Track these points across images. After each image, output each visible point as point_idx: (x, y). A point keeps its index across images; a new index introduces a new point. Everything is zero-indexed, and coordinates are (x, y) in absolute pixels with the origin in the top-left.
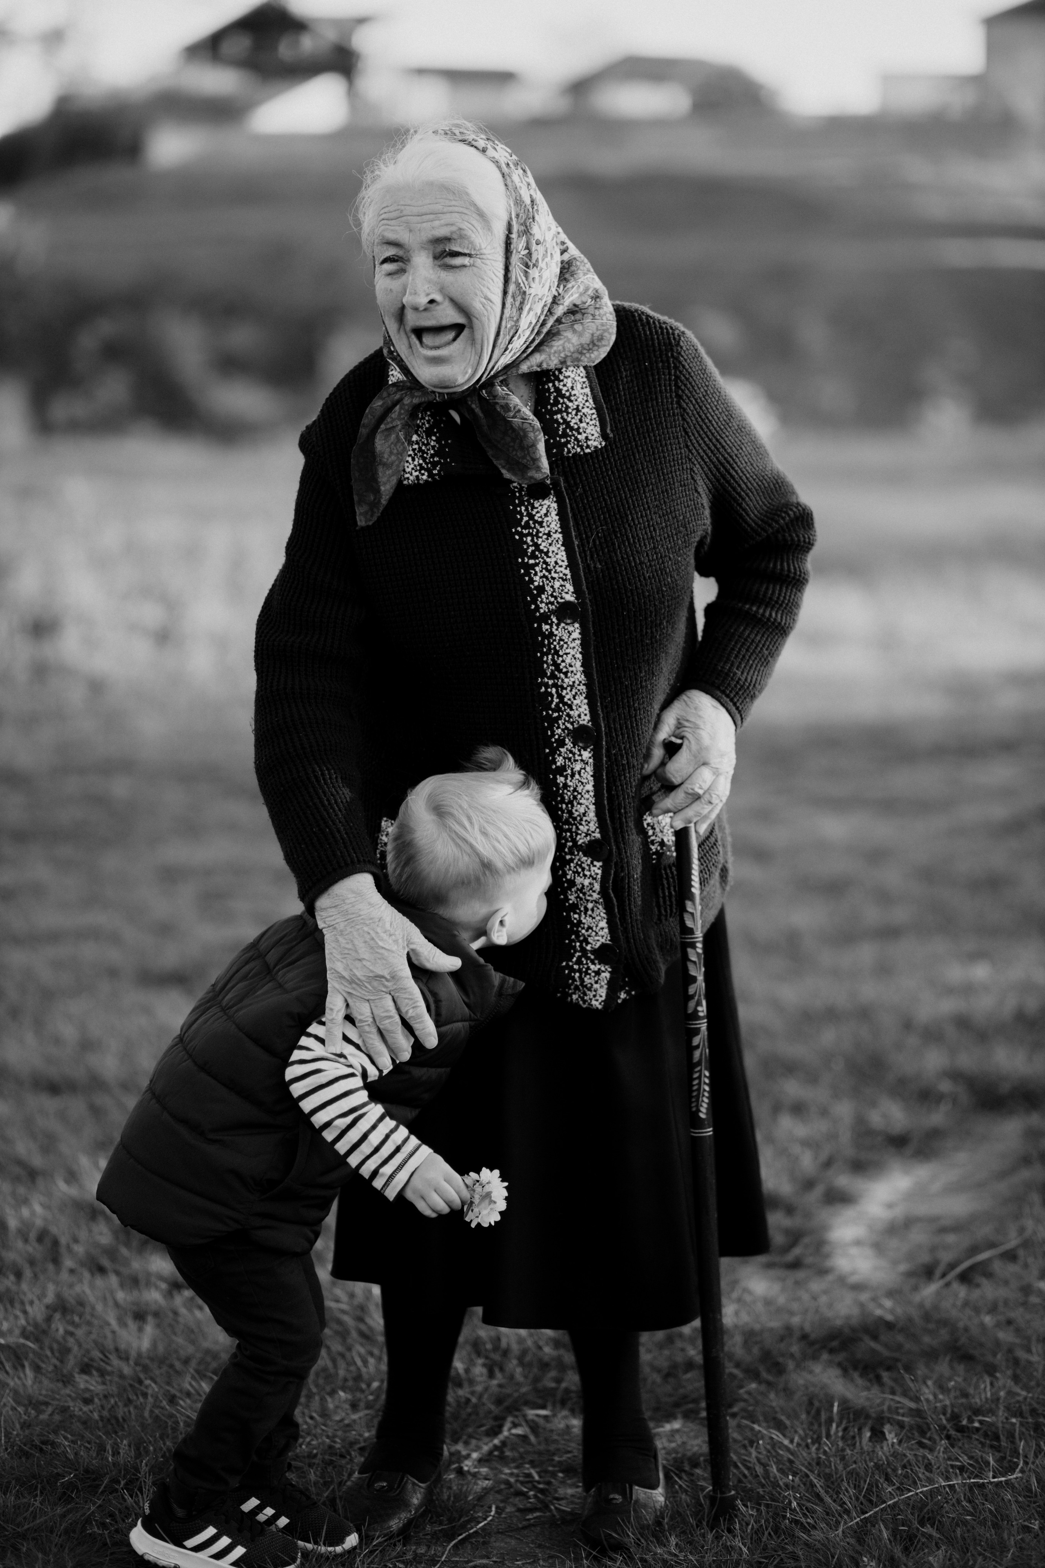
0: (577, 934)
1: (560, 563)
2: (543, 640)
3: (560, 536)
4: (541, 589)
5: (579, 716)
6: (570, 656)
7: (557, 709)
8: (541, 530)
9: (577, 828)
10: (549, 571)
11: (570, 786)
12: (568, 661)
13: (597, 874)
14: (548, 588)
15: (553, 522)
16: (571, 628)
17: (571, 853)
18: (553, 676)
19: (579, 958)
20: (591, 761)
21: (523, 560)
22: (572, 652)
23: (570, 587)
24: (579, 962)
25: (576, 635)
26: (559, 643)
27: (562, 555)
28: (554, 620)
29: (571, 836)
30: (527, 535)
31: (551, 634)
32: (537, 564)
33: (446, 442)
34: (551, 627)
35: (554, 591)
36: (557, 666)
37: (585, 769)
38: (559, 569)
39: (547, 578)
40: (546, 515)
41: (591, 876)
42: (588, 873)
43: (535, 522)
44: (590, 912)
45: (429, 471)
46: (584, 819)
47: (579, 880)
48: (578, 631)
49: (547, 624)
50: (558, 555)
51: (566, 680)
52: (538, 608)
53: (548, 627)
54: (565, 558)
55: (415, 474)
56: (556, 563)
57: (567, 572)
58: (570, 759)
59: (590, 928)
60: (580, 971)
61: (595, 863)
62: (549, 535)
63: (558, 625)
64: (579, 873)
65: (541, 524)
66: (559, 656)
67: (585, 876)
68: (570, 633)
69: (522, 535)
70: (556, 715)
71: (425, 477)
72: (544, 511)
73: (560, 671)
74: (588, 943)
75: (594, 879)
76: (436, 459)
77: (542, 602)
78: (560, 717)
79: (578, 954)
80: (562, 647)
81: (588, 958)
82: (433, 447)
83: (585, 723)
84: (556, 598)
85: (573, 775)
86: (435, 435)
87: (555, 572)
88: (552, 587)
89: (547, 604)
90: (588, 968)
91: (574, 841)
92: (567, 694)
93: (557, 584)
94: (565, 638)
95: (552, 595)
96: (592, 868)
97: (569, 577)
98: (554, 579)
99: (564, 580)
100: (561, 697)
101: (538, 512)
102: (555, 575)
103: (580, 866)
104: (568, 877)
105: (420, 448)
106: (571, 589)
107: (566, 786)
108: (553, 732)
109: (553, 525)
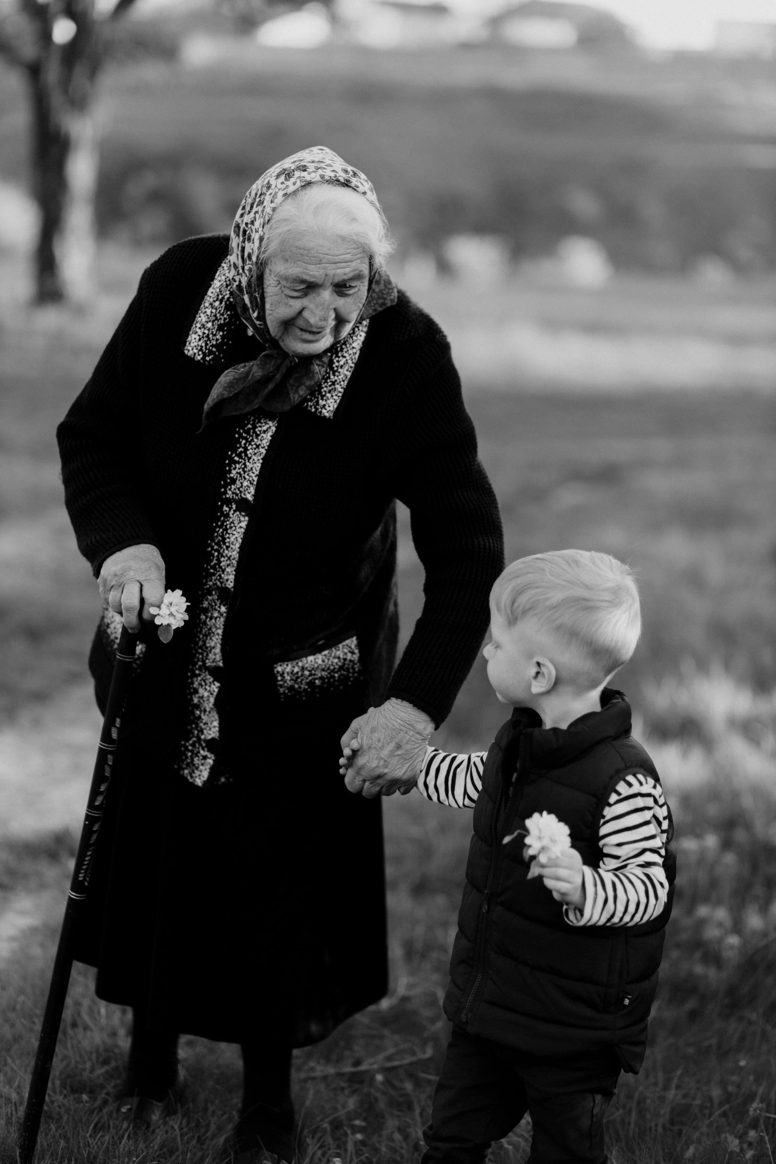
0: (197, 725)
1: (254, 470)
2: (220, 517)
3: (264, 452)
4: (233, 481)
5: (227, 580)
6: (234, 537)
7: (214, 567)
8: (255, 440)
9: (207, 655)
10: (245, 472)
11: (208, 625)
12: (232, 539)
13: (214, 691)
14: (238, 482)
15: (266, 439)
16: (242, 519)
17: (200, 669)
18: (218, 544)
19: (194, 742)
20: (225, 615)
21: (232, 454)
22: (237, 535)
23: (252, 490)
24: (193, 745)
25: (244, 524)
26: (230, 524)
27: (258, 466)
28: (234, 506)
29: (202, 658)
30: (244, 438)
31: (227, 516)
32: (239, 463)
33: (228, 341)
34: (230, 510)
35: (242, 486)
36: (224, 539)
37: (220, 618)
38: (251, 474)
39: (241, 476)
40: (264, 432)
41: (210, 691)
42: (208, 688)
43: (255, 432)
44: (207, 713)
45: (205, 355)
46: (213, 651)
47: (201, 691)
48: (246, 523)
49: (227, 506)
50: (255, 465)
51: (226, 552)
52: (225, 492)
53: (227, 509)
54: (258, 469)
55: (196, 351)
56: (252, 468)
57: (256, 479)
58: (212, 606)
59: (206, 724)
60: (192, 751)
61: (216, 683)
62: (258, 446)
63: (235, 511)
64: (202, 686)
65: (257, 436)
66: (227, 533)
67: (206, 689)
68: (240, 522)
69: (241, 436)
70: (212, 571)
71: (199, 358)
72: (265, 428)
73: (224, 543)
74: (203, 733)
75: (212, 694)
76: (214, 349)
77: (230, 490)
78: (214, 574)
79: (194, 739)
80: (231, 528)
81: (200, 745)
82: (217, 340)
83: (230, 587)
84: (241, 492)
85: (211, 618)
86: (223, 332)
87: (248, 475)
88: (242, 483)
89: (233, 493)
90: (199, 752)
91: (204, 663)
92: (224, 561)
93: (245, 483)
94: (236, 522)
95: (239, 489)
96: (212, 686)
97: (255, 483)
98: (245, 479)
99: (251, 483)
100: (219, 562)
101: (260, 427)
102: (247, 477)
103: (204, 681)
104: (195, 686)
105: (208, 335)
106: (253, 492)
107: (205, 623)
108: (207, 582)
109: (264, 442)
